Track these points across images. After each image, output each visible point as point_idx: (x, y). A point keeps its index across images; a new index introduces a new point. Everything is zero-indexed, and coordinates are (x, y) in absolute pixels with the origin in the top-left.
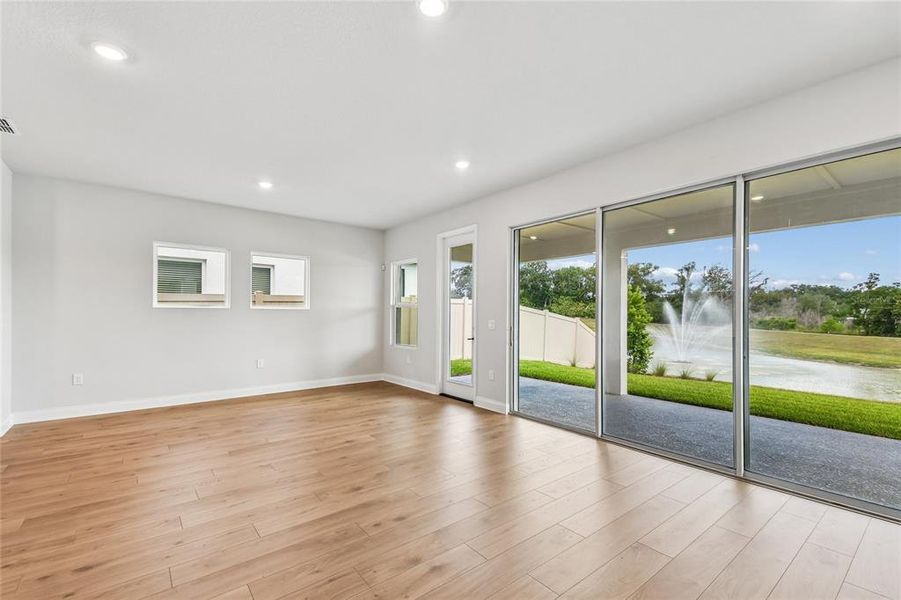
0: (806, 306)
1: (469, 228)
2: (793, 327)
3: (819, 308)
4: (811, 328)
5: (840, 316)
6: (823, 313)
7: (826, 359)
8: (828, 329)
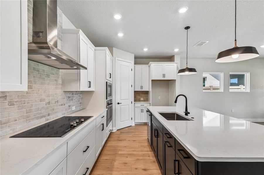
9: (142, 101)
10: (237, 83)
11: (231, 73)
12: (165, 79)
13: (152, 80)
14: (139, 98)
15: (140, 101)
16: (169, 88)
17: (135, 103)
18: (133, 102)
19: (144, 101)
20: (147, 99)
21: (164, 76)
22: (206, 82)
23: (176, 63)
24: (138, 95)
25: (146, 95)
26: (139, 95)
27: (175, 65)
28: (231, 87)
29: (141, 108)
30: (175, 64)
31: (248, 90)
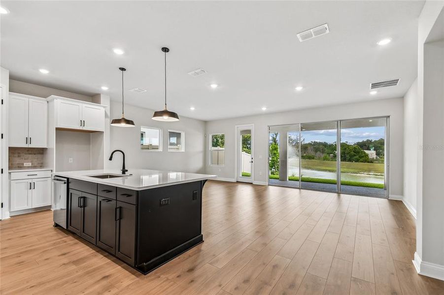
0: (316, 150)
1: (252, 125)
2: (313, 158)
3: (322, 151)
4: (319, 158)
5: (329, 154)
6: (323, 152)
7: (325, 170)
8: (325, 159)
9: (28, 167)
10: (176, 143)
11: (169, 131)
12: (85, 128)
13: (57, 129)
14: (17, 162)
15: (20, 167)
16: (90, 144)
17: (10, 173)
18: (6, 170)
19: (34, 167)
20: (42, 163)
21: (83, 123)
22: (144, 138)
23: (104, 107)
24: (17, 155)
25: (39, 156)
26: (19, 156)
27: (103, 110)
28: (169, 147)
29: (30, 181)
30: (102, 108)
31: (183, 150)
